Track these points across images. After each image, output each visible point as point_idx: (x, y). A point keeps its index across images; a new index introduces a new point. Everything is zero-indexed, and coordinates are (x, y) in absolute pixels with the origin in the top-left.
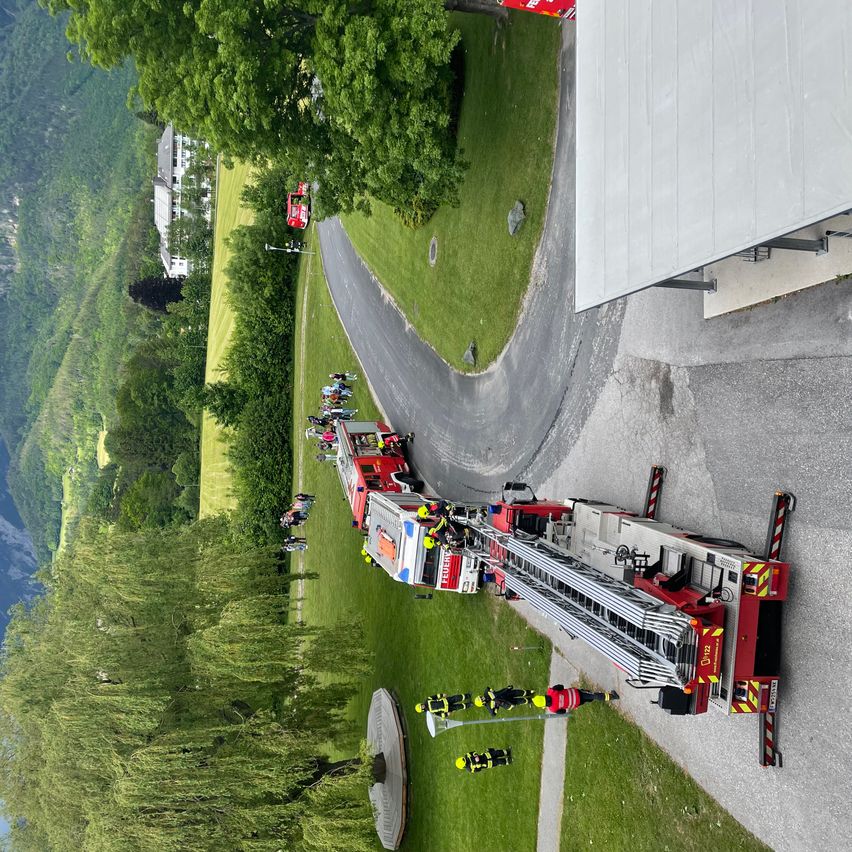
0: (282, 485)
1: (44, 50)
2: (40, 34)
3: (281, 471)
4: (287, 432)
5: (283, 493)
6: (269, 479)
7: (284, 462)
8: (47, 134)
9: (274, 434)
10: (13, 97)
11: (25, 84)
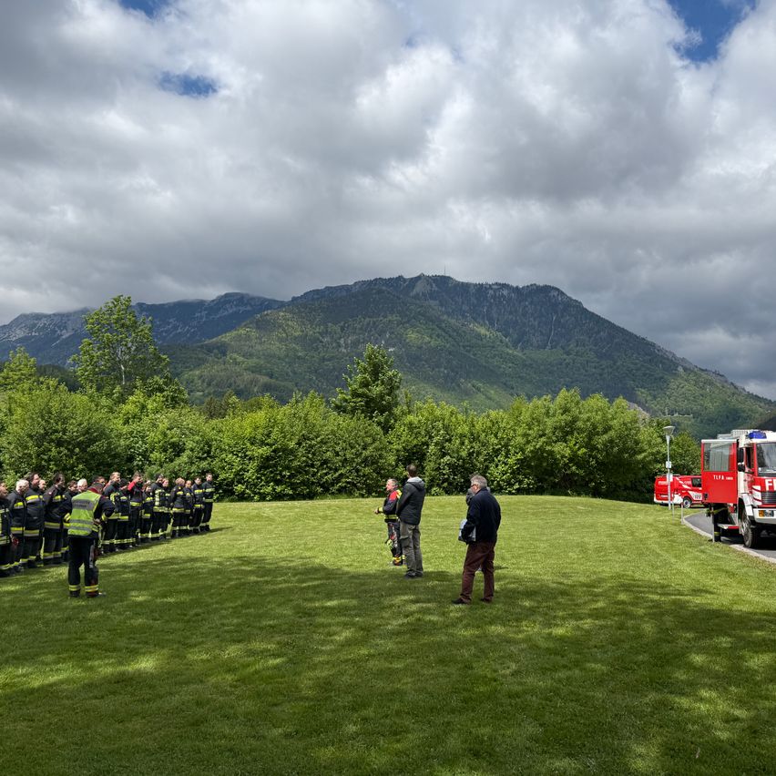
0: (255, 485)
1: (500, 367)
2: (510, 365)
3: (278, 483)
4: (340, 491)
5: (239, 488)
6: (265, 464)
7: (294, 487)
8: (442, 369)
9: (336, 470)
10: (464, 347)
11: (475, 355)
